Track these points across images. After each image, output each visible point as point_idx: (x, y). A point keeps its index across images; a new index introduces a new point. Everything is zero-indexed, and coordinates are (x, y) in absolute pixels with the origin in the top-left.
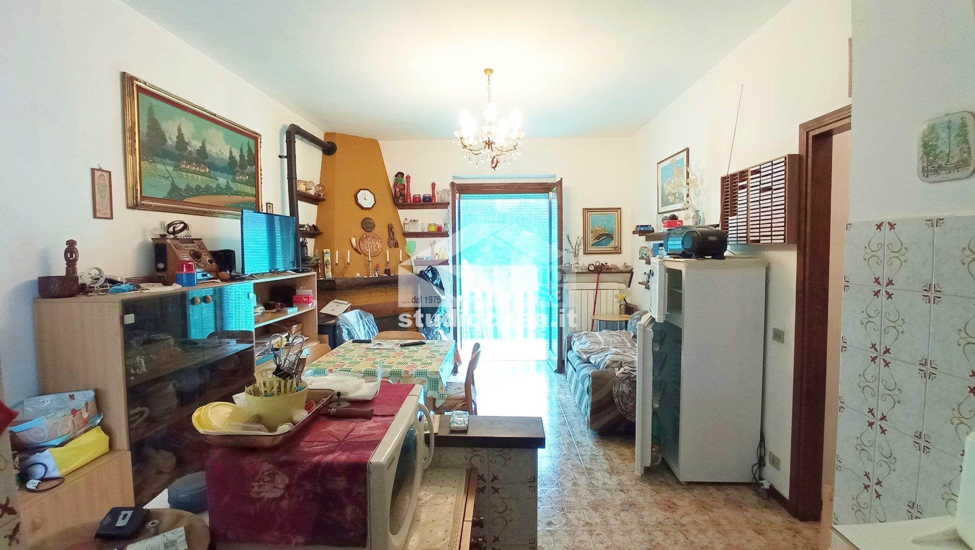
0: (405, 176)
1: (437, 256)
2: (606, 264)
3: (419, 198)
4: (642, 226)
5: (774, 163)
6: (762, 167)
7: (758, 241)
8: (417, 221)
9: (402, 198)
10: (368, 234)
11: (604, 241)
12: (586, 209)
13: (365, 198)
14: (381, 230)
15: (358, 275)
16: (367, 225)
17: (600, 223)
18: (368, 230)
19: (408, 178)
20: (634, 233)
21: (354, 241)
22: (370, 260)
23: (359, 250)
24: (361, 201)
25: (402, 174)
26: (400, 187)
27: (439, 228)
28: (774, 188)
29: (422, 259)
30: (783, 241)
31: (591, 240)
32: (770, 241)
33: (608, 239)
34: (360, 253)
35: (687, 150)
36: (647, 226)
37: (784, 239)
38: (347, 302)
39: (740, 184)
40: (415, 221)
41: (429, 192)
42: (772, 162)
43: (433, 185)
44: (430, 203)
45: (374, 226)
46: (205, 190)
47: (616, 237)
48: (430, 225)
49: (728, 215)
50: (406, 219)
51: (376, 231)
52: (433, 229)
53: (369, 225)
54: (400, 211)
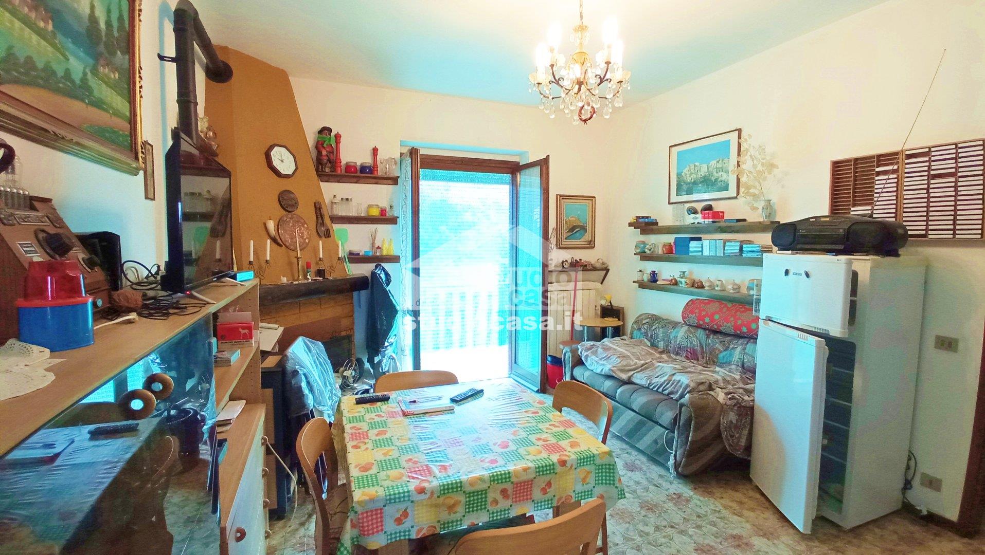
0: (333, 134)
1: (378, 250)
2: (581, 260)
3: (355, 167)
4: (643, 217)
5: (960, 145)
6: (933, 149)
7: (924, 236)
8: (351, 199)
9: (330, 165)
10: (290, 216)
11: (577, 234)
12: (561, 196)
13: (283, 161)
14: (305, 211)
15: (284, 280)
16: (287, 202)
17: (574, 212)
18: (289, 209)
19: (338, 136)
20: (630, 225)
21: (271, 225)
22: (299, 256)
23: (279, 241)
24: (276, 163)
25: (330, 130)
26: (327, 149)
27: (383, 212)
28: (960, 174)
29: (358, 254)
30: (979, 236)
31: (565, 234)
32: (951, 236)
33: (582, 231)
34: (281, 246)
35: (740, 131)
36: (647, 217)
37: (982, 234)
38: (276, 326)
39: (877, 170)
40: (347, 199)
41: (367, 160)
42: (956, 144)
43: (375, 151)
44: (371, 175)
45: (297, 203)
46: (43, 74)
47: (589, 228)
48: (370, 206)
49: (849, 205)
50: (335, 196)
51: (299, 211)
52: (375, 212)
53: (290, 203)
54: (323, 185)
